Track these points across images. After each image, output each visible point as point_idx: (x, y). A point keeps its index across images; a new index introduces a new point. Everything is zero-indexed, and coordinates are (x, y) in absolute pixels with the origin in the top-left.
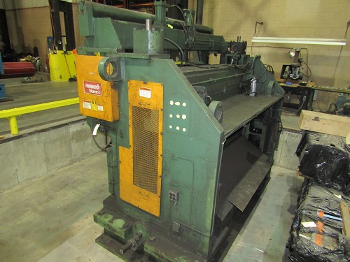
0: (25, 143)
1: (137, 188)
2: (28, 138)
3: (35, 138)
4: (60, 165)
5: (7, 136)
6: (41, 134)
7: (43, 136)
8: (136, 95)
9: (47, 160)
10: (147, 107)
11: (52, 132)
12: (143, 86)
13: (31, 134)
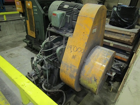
0: (9, 23)
1: (31, 31)
2: (9, 22)
3: (12, 22)
4: (20, 32)
5: (3, 21)
6: (13, 21)
7: (14, 22)
8: (27, 5)
9: (16, 30)
10: (30, 8)
11: (17, 21)
12: (28, 2)
13: (10, 21)
